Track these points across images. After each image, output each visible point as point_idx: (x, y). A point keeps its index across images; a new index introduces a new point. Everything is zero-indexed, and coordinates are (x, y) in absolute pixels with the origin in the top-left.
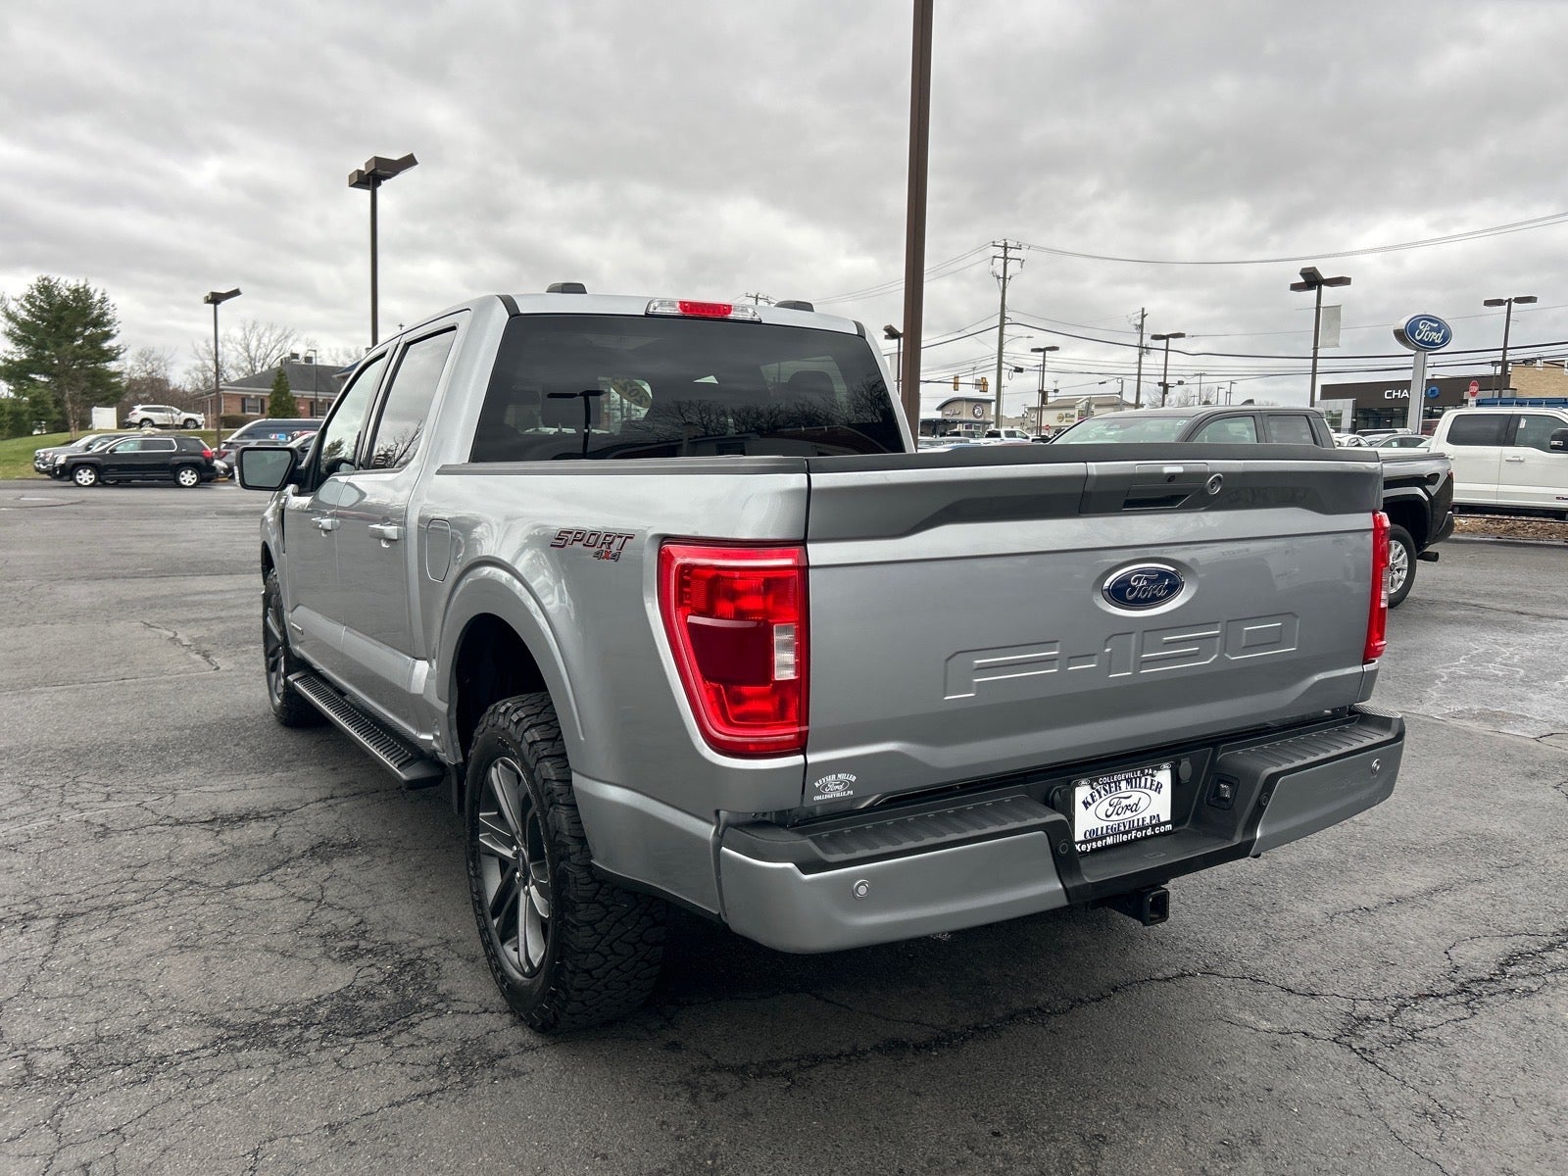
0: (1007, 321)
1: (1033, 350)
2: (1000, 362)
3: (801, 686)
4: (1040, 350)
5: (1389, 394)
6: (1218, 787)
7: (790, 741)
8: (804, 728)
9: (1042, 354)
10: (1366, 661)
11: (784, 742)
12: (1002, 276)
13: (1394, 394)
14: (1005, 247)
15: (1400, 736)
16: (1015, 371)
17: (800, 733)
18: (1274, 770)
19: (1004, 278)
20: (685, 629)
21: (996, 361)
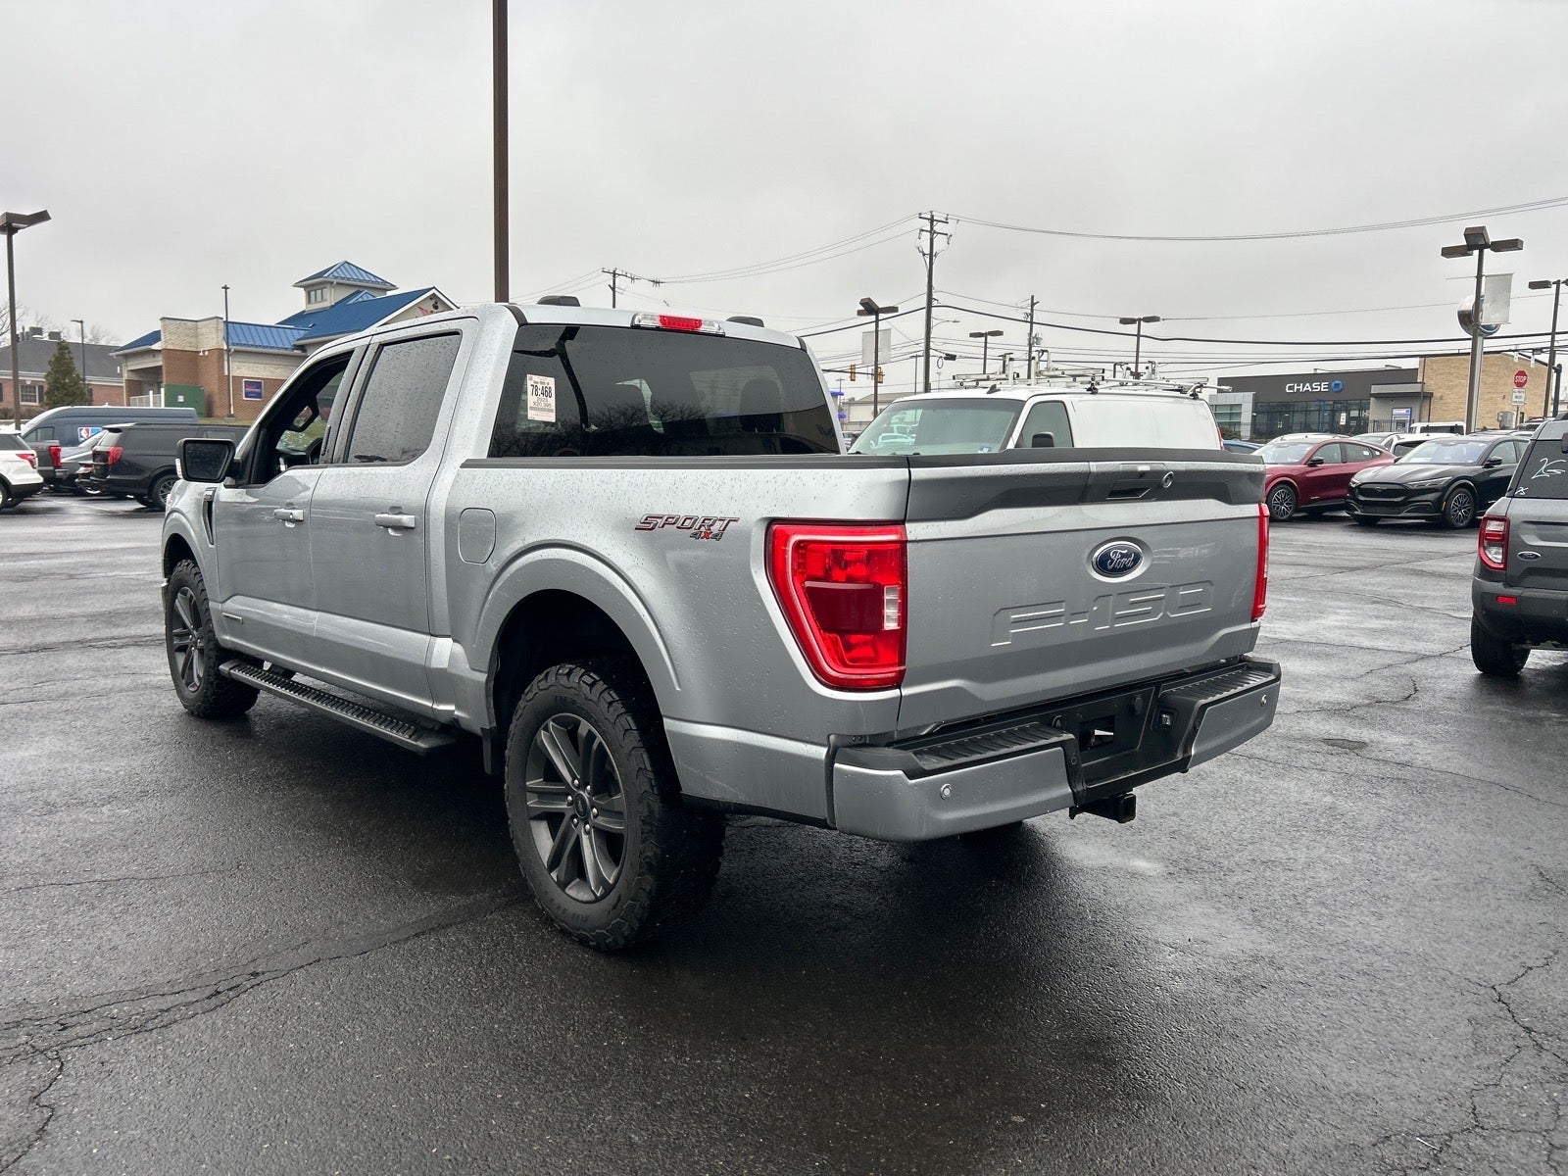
0: (935, 303)
1: (972, 335)
2: (928, 348)
3: (900, 635)
4: (980, 335)
5: (1290, 388)
6: (1161, 717)
7: (892, 678)
8: (902, 668)
9: (983, 339)
10: (1253, 620)
11: (888, 678)
12: (927, 251)
13: (1296, 388)
14: (932, 220)
15: (1278, 678)
16: (945, 359)
17: (900, 671)
18: (1203, 701)
19: (931, 255)
20: (801, 591)
21: (922, 347)
